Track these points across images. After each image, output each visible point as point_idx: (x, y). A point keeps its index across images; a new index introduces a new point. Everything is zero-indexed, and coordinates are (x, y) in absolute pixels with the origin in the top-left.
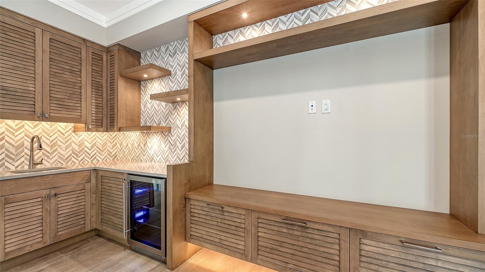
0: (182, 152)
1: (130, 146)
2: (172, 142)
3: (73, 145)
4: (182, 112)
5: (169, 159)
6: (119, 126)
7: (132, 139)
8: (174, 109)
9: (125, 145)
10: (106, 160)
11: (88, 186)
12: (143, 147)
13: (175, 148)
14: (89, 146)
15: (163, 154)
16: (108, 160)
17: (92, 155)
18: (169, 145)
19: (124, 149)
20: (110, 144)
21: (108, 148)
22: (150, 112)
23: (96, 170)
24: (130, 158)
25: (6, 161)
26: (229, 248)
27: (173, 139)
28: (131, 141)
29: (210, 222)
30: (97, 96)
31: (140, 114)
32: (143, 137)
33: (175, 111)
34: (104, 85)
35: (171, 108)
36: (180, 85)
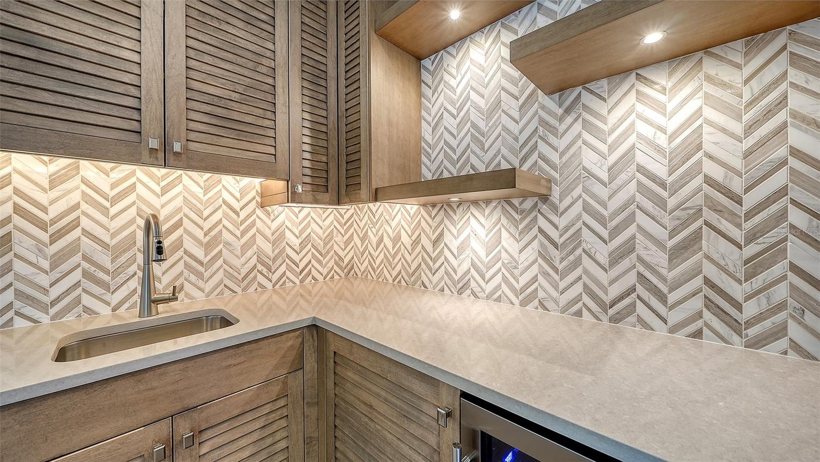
1: (389, 244)
2: (554, 234)
3: (260, 240)
5: (541, 294)
6: (374, 186)
7: (394, 224)
8: (568, 111)
9: (374, 240)
10: (333, 277)
11: (295, 382)
12: (429, 248)
13: (571, 258)
14: (296, 242)
15: (512, 274)
16: (336, 277)
17: (302, 265)
18: (542, 245)
19: (372, 252)
20: (338, 238)
21: (336, 247)
22: (453, 143)
23: (316, 330)
24: (388, 276)
25: (84, 290)
27: (562, 222)
28: (390, 231)
30: (315, 103)
31: (419, 151)
32: (429, 220)
33: (570, 120)
35: (550, 112)
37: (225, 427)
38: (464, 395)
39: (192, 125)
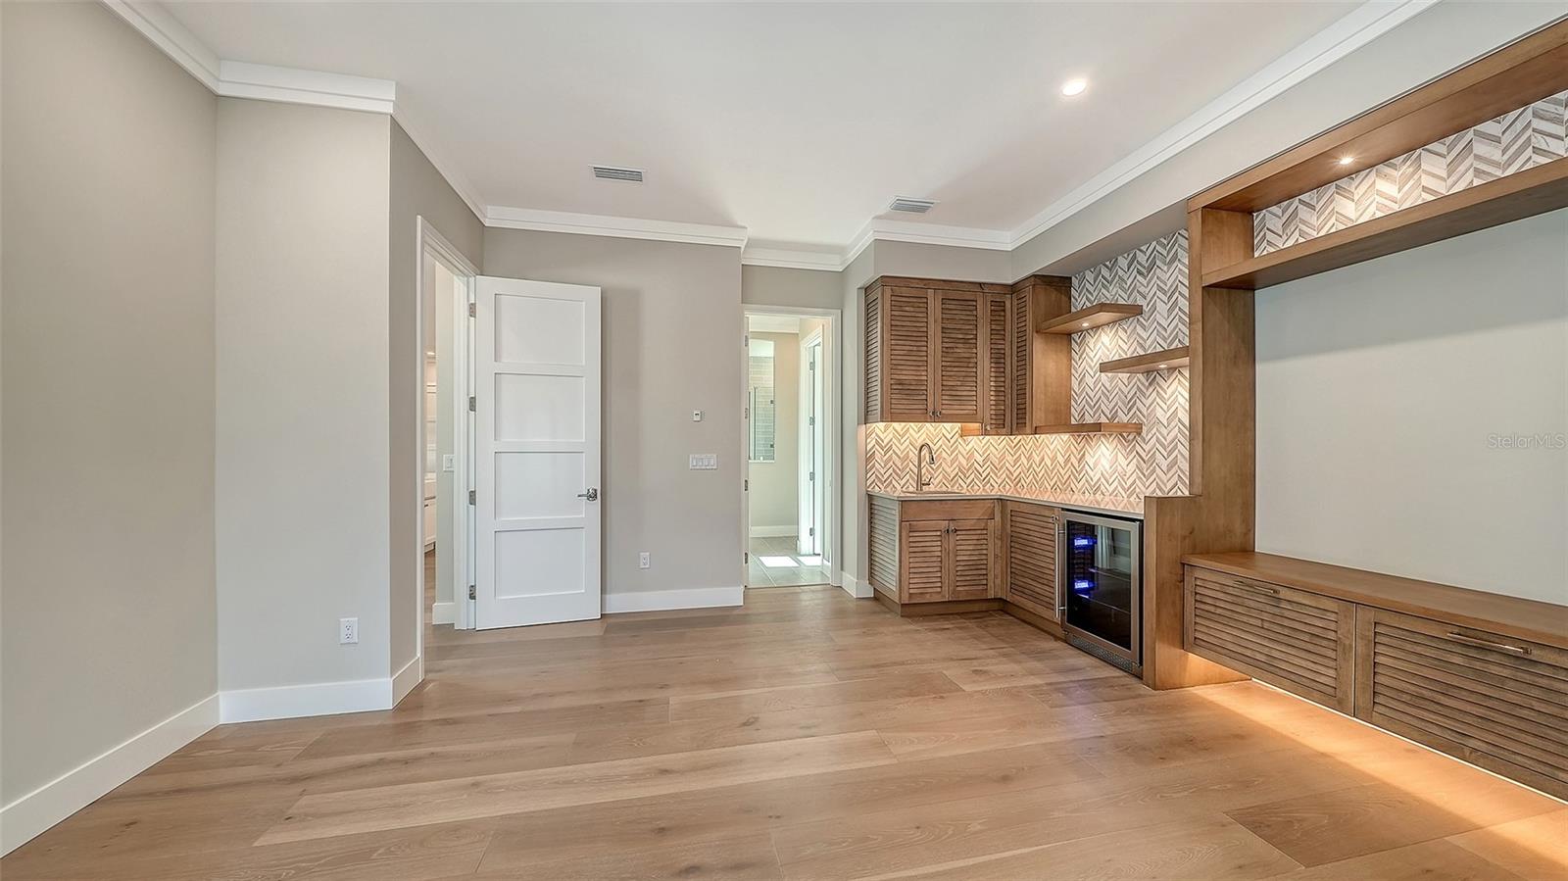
0: (1170, 475)
1: (1049, 463)
2: (1143, 455)
3: (960, 456)
4: (1169, 392)
5: (1137, 490)
6: (1034, 425)
7: (1052, 448)
8: (1150, 384)
9: (1037, 460)
11: (991, 523)
12: (1076, 465)
13: (1151, 468)
14: (980, 459)
15: (1123, 479)
16: (1007, 486)
17: (984, 475)
18: (1138, 460)
19: (1036, 468)
20: (1009, 458)
21: (1007, 464)
22: (1092, 394)
23: (1001, 500)
24: (1047, 485)
26: (1293, 677)
27: (1147, 448)
28: (1049, 452)
29: (1245, 619)
30: (997, 375)
31: (1069, 398)
32: (1076, 445)
33: (1151, 390)
34: (1008, 352)
35: (1143, 384)
36: (1164, 333)
37: (964, 532)
38: (1063, 509)
39: (944, 402)
